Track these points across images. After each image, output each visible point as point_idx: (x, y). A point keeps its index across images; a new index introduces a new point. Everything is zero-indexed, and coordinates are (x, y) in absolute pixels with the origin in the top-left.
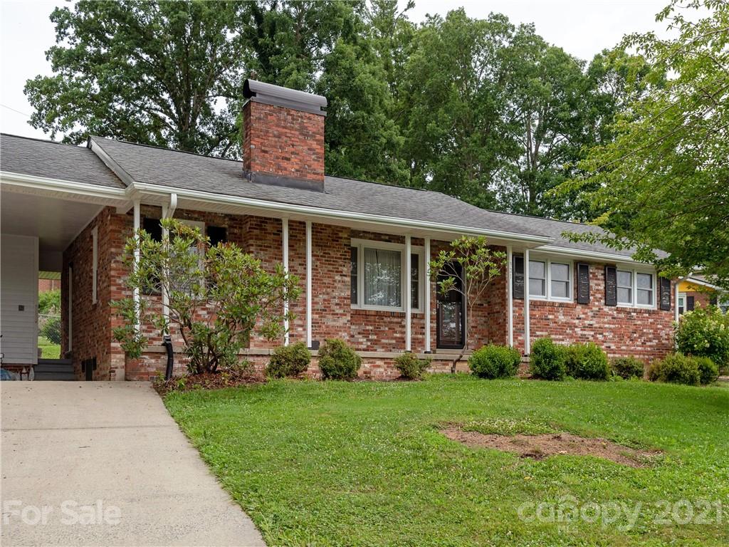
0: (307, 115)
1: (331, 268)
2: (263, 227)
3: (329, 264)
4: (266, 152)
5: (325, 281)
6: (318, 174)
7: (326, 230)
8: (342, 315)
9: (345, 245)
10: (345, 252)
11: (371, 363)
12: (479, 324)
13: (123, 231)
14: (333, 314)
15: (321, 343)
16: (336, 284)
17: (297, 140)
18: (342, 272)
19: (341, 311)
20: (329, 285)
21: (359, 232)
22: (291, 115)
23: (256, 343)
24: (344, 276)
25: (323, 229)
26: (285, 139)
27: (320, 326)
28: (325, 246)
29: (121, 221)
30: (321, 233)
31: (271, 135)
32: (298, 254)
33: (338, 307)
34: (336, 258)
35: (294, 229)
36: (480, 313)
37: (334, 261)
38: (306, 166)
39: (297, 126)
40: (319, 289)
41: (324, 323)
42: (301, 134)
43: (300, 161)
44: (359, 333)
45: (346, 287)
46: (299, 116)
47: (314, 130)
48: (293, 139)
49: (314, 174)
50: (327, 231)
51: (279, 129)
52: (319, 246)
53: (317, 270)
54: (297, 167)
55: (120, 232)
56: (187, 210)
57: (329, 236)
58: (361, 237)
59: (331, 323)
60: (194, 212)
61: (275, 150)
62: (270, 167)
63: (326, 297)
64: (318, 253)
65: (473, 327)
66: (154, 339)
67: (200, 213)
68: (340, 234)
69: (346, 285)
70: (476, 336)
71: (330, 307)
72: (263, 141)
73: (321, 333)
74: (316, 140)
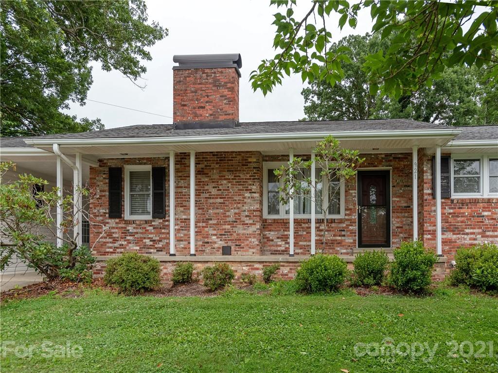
0: (220, 70)
1: (241, 187)
2: (183, 162)
3: (239, 185)
4: (185, 105)
5: (235, 198)
6: (229, 114)
7: (236, 157)
8: (251, 224)
9: (254, 168)
10: (254, 173)
11: (249, 266)
12: (404, 224)
13: (97, 178)
14: (243, 224)
15: (232, 247)
16: (245, 200)
17: (211, 91)
18: (251, 190)
19: (251, 222)
20: (239, 202)
21: (278, 156)
22: (206, 73)
23: (178, 249)
24: (253, 193)
25: (233, 157)
26: (200, 92)
27: (232, 235)
28: (235, 171)
29: (96, 172)
30: (232, 160)
31: (189, 92)
32: (212, 179)
33: (248, 218)
34: (246, 179)
35: (208, 161)
36: (406, 215)
37: (243, 182)
38: (219, 110)
39: (210, 81)
40: (230, 205)
41: (235, 232)
42: (215, 86)
43: (214, 107)
44: (278, 238)
45: (256, 202)
46: (212, 73)
47: (226, 80)
48: (207, 91)
49: (226, 115)
50: (238, 159)
51: (196, 86)
52: (230, 171)
53: (229, 190)
54: (211, 112)
55: (95, 179)
56: (139, 158)
57: (239, 162)
58: (280, 160)
59: (241, 232)
60: (143, 159)
61: (192, 102)
62: (188, 116)
63: (237, 211)
64: (230, 177)
65: (397, 227)
66: (117, 248)
67: (147, 159)
68: (250, 160)
69: (255, 200)
70: (401, 235)
71: (240, 219)
72: (182, 98)
73: (233, 240)
74: (227, 88)
